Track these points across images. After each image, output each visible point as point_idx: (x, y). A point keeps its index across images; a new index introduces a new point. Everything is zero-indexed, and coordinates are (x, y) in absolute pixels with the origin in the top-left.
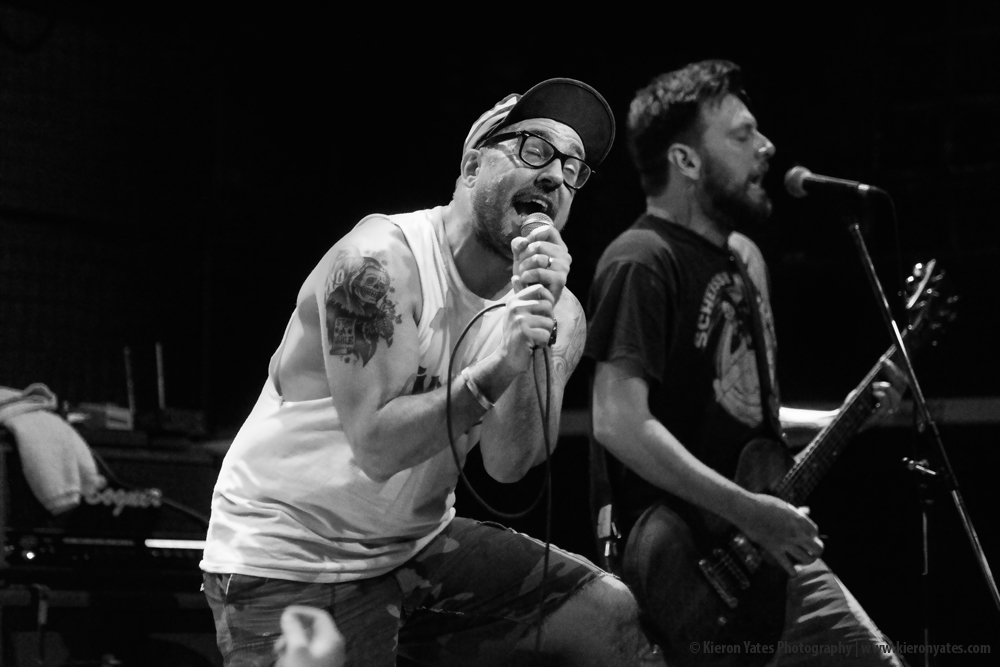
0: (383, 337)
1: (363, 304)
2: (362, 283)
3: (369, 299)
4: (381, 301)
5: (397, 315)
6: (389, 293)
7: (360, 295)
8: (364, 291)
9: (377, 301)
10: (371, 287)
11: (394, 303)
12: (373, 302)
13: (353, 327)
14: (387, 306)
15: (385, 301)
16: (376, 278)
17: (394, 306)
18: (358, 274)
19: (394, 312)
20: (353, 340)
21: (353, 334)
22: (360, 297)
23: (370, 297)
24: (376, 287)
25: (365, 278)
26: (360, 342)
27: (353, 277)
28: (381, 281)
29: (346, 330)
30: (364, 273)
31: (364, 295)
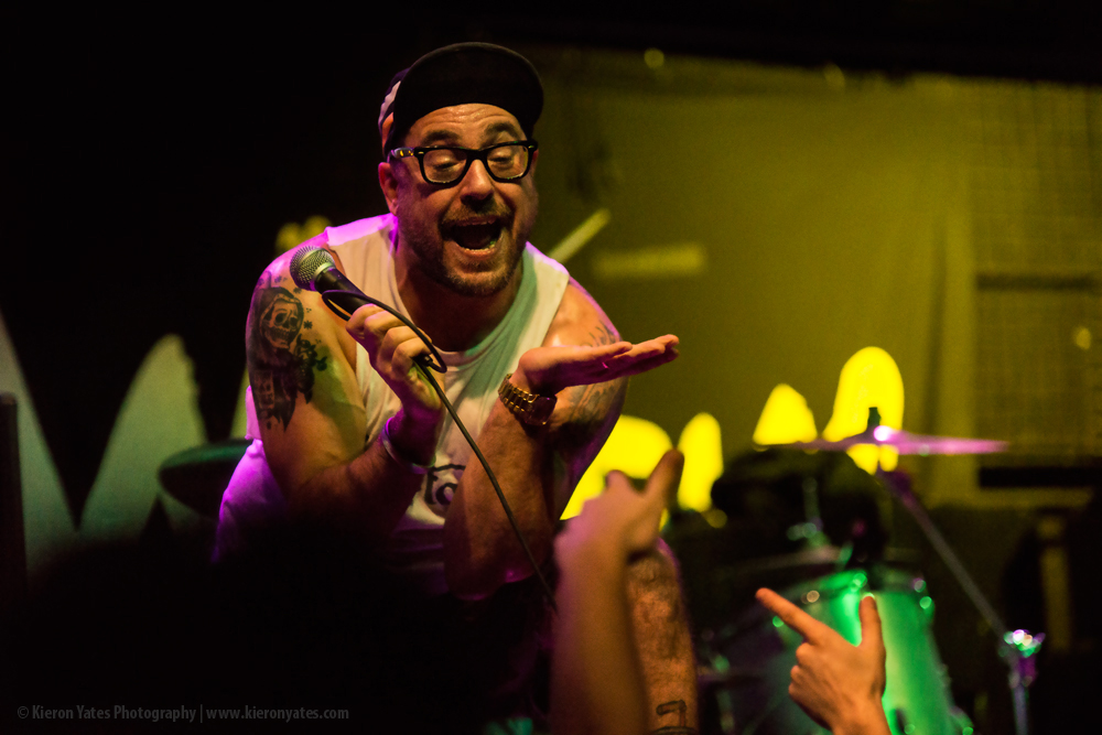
0: (302, 391)
1: (275, 351)
2: (272, 323)
3: (278, 344)
4: (294, 343)
5: (319, 358)
6: (303, 330)
7: (269, 338)
8: (276, 333)
9: (289, 344)
10: (281, 327)
11: (312, 342)
12: (286, 347)
13: (271, 383)
14: (303, 349)
15: (299, 342)
16: (285, 315)
17: (314, 346)
18: (267, 311)
19: (315, 354)
20: (273, 398)
21: (272, 391)
22: (271, 341)
23: (281, 341)
24: (286, 325)
25: (274, 315)
26: (280, 400)
27: (263, 317)
28: (292, 316)
29: (265, 386)
30: (273, 308)
31: (274, 340)
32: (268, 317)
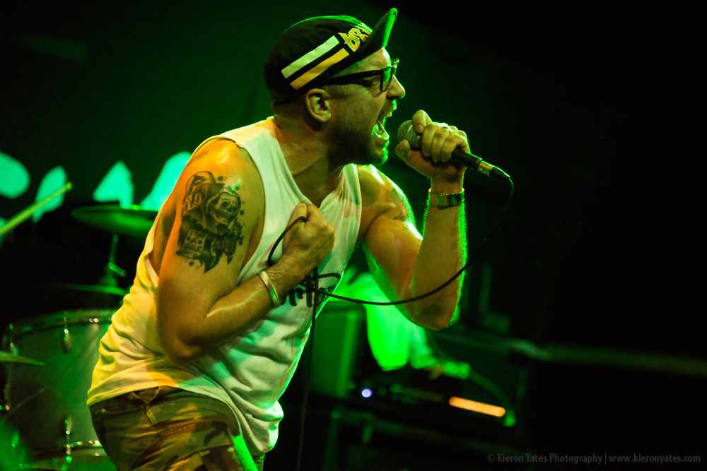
0: (227, 254)
1: (217, 224)
2: (218, 206)
3: (220, 221)
5: (241, 236)
6: (239, 216)
7: (214, 216)
8: (220, 214)
9: (229, 222)
10: (225, 211)
11: (242, 225)
12: (226, 223)
13: (204, 240)
14: (236, 228)
15: (235, 223)
16: (229, 203)
17: (241, 228)
18: (214, 198)
19: (240, 233)
20: (201, 250)
21: (202, 245)
22: (216, 218)
23: (223, 219)
24: (229, 210)
25: (220, 202)
26: (206, 253)
27: (210, 201)
28: (234, 205)
29: (197, 240)
30: (219, 197)
31: (218, 217)
32: (216, 201)
